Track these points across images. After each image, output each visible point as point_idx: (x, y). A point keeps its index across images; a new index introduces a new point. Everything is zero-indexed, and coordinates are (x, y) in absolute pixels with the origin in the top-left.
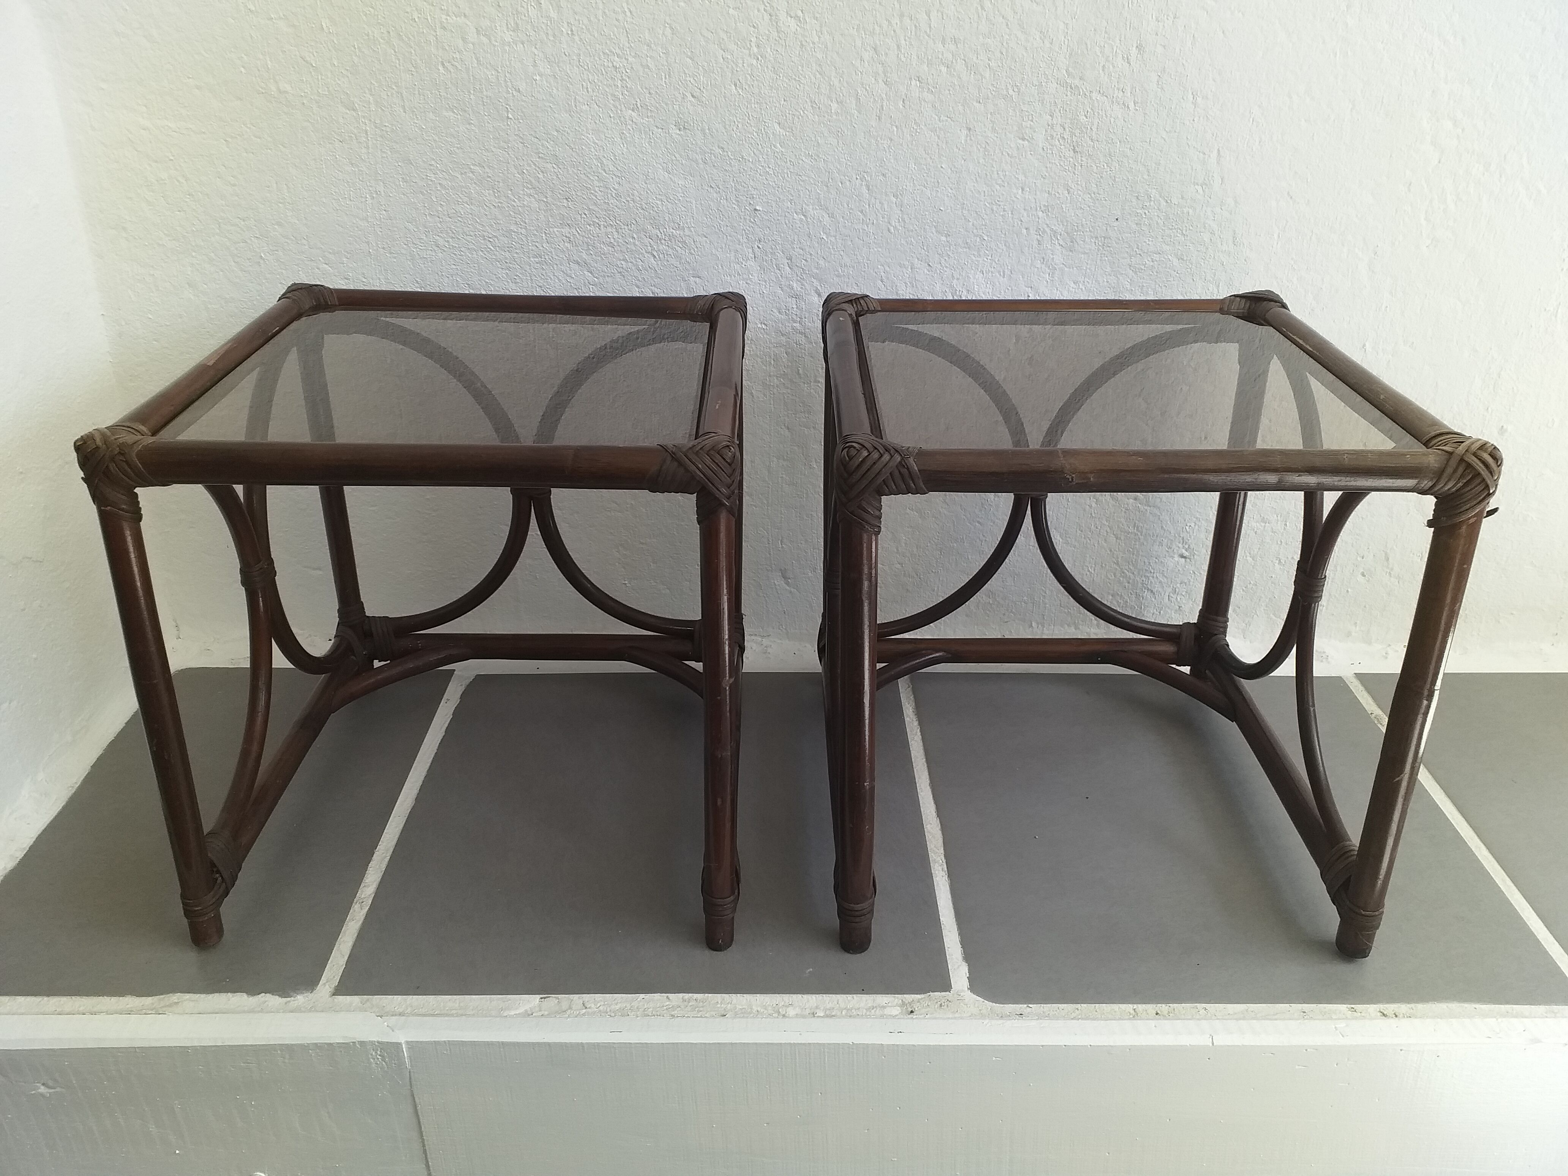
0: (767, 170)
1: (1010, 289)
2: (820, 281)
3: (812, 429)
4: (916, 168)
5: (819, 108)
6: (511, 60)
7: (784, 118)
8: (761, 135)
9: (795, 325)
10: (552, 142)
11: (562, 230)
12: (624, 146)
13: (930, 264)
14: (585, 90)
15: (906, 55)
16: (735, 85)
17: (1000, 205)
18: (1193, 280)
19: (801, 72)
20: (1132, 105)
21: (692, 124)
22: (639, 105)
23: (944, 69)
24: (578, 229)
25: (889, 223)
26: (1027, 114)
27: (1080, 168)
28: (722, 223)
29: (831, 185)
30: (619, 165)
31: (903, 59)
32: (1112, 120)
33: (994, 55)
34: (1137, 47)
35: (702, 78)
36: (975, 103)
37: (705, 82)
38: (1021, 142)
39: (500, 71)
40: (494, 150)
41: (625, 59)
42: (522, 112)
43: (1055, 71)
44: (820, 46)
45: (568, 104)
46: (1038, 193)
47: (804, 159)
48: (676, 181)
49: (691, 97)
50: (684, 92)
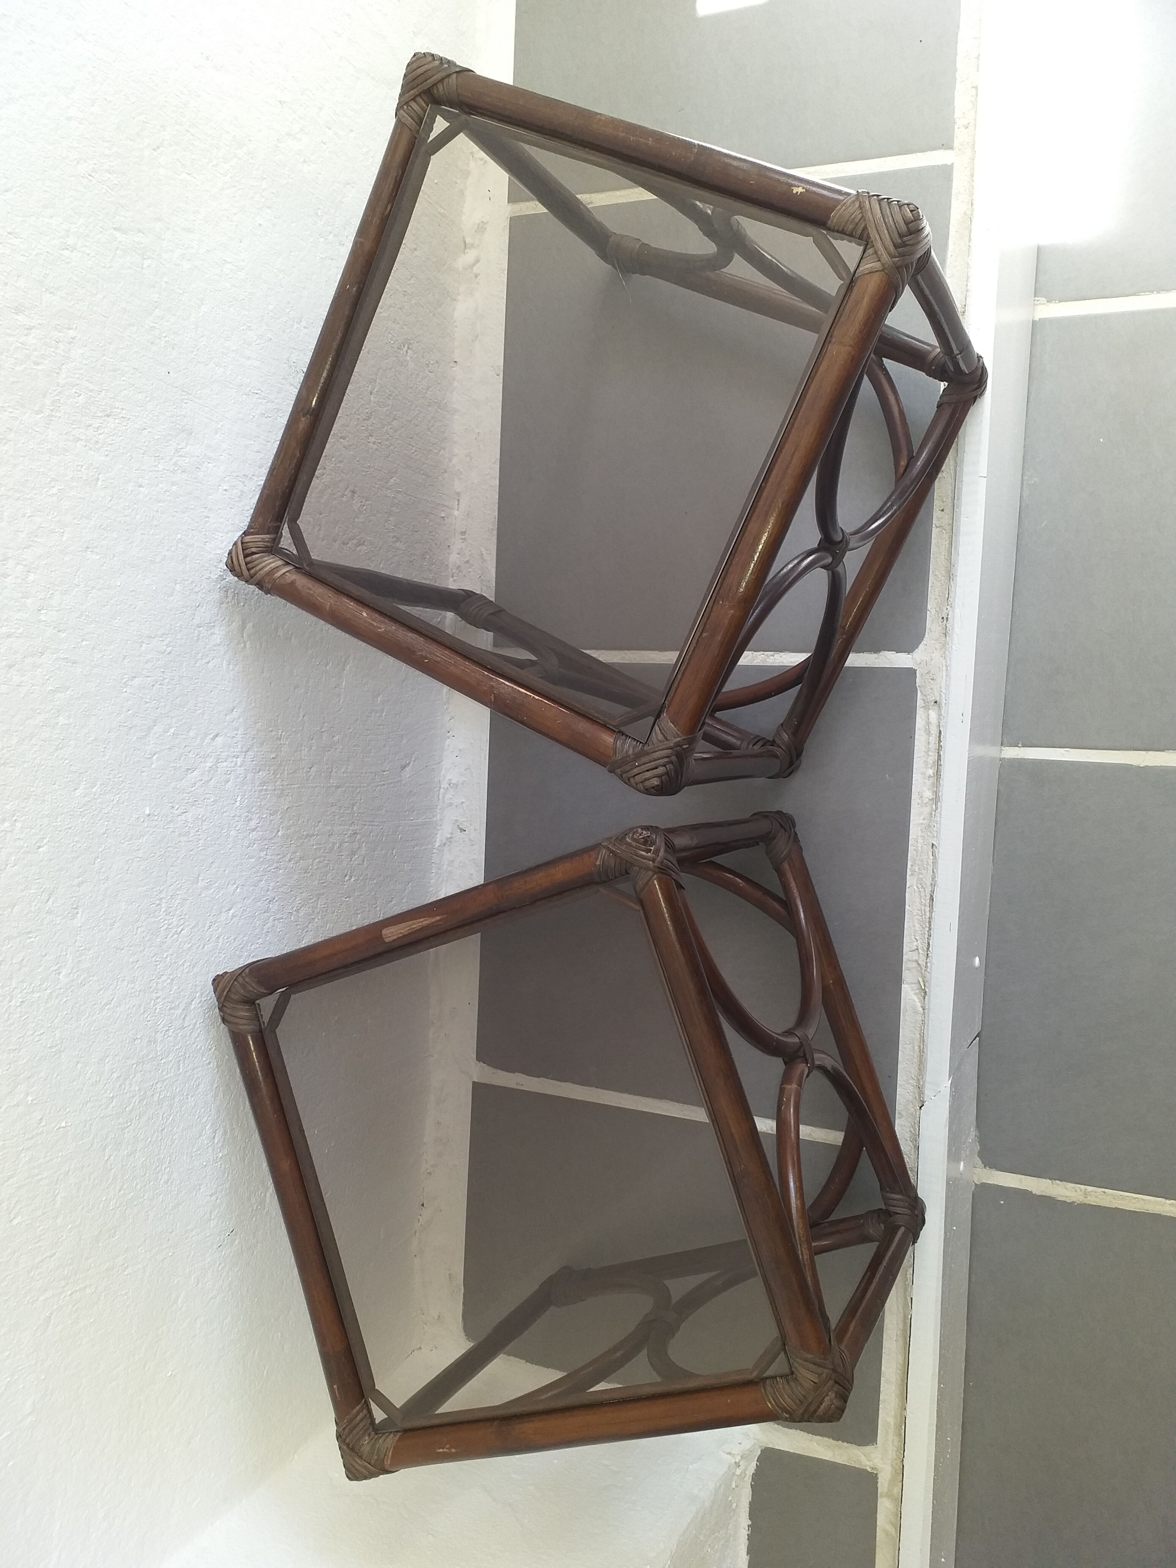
0: (115, 802)
1: (219, 511)
2: (206, 735)
3: (313, 741)
4: (119, 618)
5: (63, 739)
6: (12, 1136)
7: (70, 783)
8: (85, 812)
9: (239, 764)
10: (87, 1068)
11: (159, 1041)
12: (91, 980)
13: (197, 605)
14: (42, 1036)
15: (17, 626)
16: (39, 847)
17: (153, 516)
18: (220, 290)
19: (30, 763)
20: (72, 333)
21: (74, 899)
22: (56, 968)
23: (32, 577)
24: (159, 1023)
25: (164, 652)
26: (75, 472)
27: (124, 411)
28: (157, 854)
29: (131, 724)
30: (108, 984)
31: (20, 631)
32: (85, 362)
33: (20, 508)
34: (17, 313)
35: (32, 891)
36: (64, 539)
37: (36, 886)
38: (100, 483)
39: (22, 1148)
40: (91, 1137)
41: (13, 991)
42: (60, 1110)
43: (37, 430)
44: (5, 740)
45: (54, 1055)
46: (144, 468)
47: (107, 758)
48: (123, 912)
49: (49, 903)
50: (45, 912)
